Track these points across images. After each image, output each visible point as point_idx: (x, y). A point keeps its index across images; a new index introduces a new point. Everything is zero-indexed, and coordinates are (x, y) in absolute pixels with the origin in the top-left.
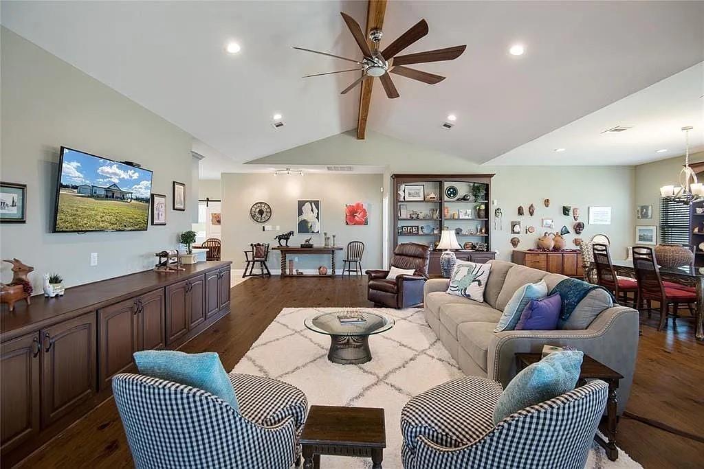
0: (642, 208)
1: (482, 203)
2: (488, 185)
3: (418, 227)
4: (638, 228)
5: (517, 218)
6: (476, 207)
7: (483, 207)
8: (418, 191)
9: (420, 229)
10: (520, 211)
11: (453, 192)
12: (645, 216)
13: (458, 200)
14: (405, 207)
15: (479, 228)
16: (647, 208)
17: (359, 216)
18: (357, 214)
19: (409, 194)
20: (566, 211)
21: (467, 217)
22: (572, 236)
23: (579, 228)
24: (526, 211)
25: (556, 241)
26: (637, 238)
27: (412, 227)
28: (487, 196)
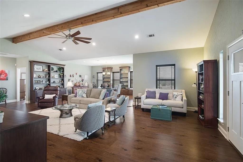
0: (93, 76)
1: (62, 73)
2: (64, 68)
3: (40, 81)
4: (93, 80)
5: (70, 78)
6: (59, 74)
7: (62, 74)
8: (40, 68)
9: (41, 82)
10: (71, 76)
11: (53, 69)
12: (94, 78)
13: (54, 72)
14: (35, 73)
15: (60, 81)
16: (94, 76)
17: (3, 76)
18: (2, 75)
19: (37, 68)
20: (80, 76)
21: (57, 77)
22: (81, 83)
23: (83, 80)
24: (72, 76)
25: (79, 84)
26: (92, 83)
27: (38, 81)
28: (63, 71)
